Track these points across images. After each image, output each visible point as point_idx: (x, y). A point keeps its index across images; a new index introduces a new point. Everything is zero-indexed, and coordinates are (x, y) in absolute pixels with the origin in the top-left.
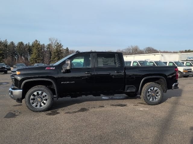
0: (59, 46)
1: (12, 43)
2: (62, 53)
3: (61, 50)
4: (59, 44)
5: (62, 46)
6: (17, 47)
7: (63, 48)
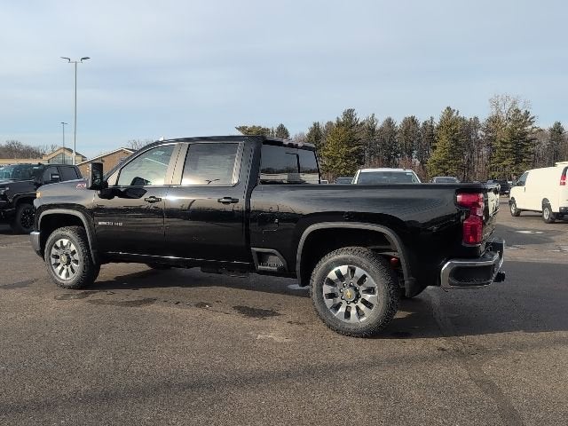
0: (521, 119)
1: (389, 122)
2: (528, 142)
3: (526, 134)
4: (522, 113)
5: (533, 118)
6: (400, 131)
7: (535, 125)
